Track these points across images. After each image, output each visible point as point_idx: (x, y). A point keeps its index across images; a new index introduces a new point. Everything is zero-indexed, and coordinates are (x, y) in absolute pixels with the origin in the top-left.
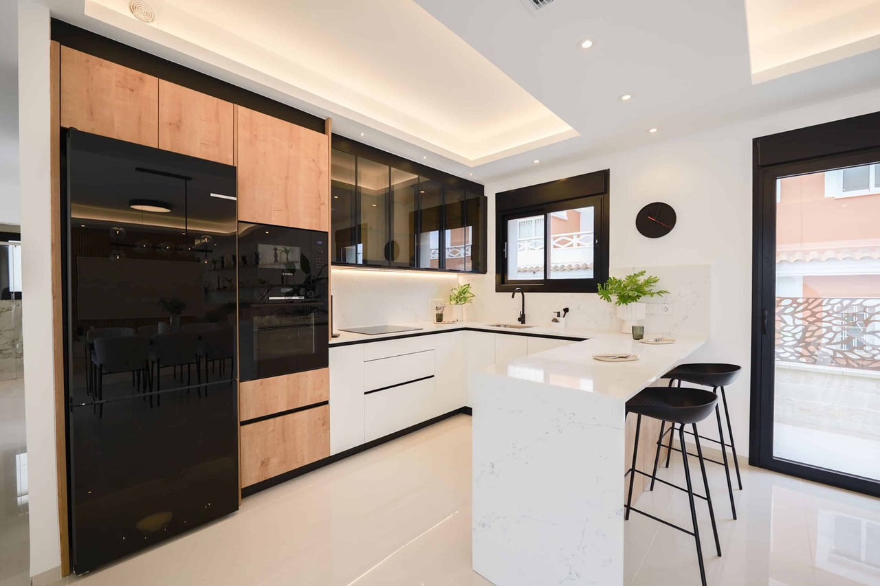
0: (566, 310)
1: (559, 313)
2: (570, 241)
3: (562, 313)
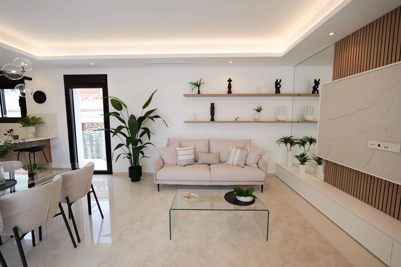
0: (11, 130)
2: (88, 98)
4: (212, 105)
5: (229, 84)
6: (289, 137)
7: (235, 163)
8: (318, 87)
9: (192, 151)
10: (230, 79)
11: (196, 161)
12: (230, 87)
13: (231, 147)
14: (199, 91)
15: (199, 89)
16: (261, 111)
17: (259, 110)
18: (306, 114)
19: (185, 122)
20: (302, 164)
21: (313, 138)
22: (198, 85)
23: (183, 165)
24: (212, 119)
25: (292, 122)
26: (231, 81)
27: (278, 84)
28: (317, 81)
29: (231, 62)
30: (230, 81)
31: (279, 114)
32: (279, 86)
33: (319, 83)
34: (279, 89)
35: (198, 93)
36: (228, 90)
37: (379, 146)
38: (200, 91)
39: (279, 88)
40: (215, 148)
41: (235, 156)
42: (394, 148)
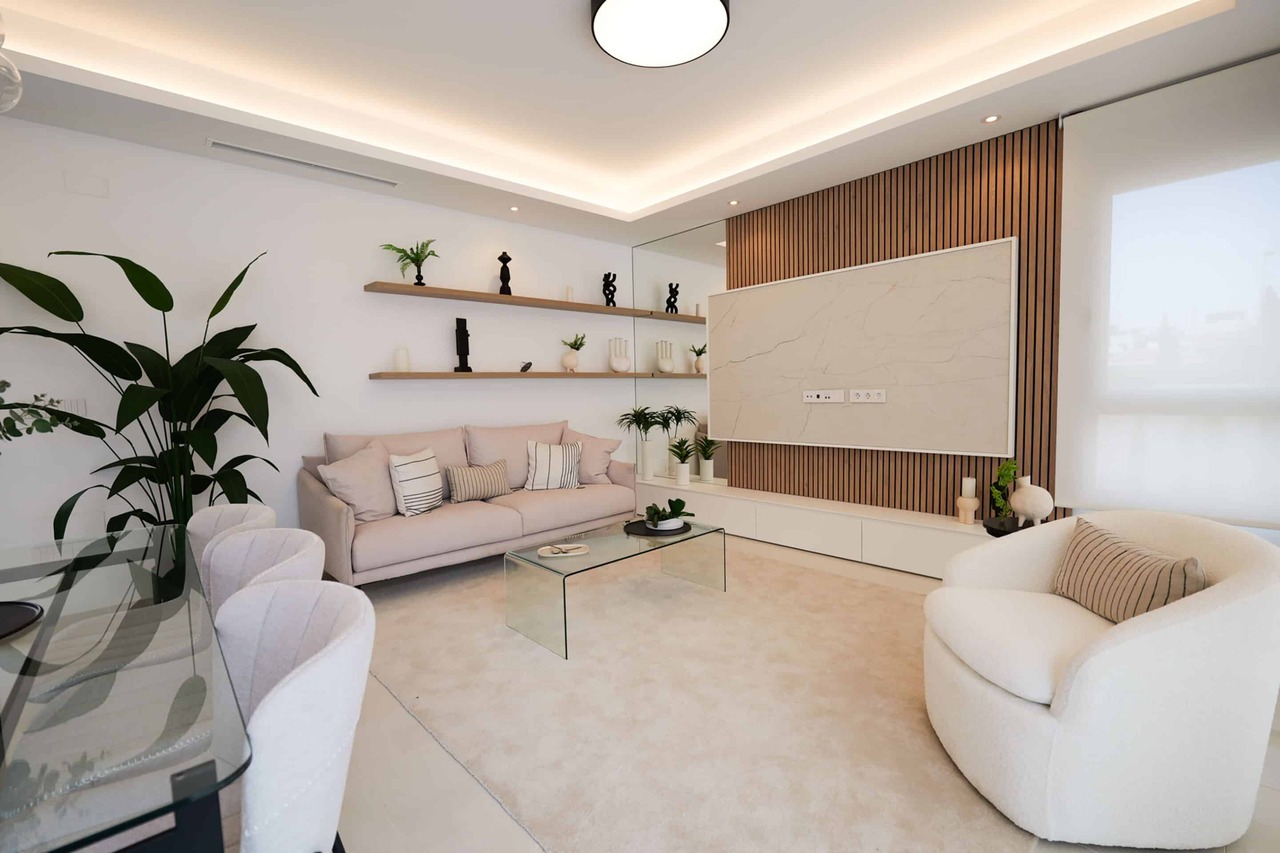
4: (461, 325)
5: (502, 268)
6: (643, 411)
7: (555, 483)
8: (676, 300)
9: (432, 466)
10: (504, 253)
11: (447, 497)
12: (505, 275)
13: (531, 444)
14: (419, 277)
15: (419, 272)
16: (582, 349)
17: (576, 346)
18: (662, 357)
19: (372, 377)
20: (683, 462)
21: (681, 408)
22: (417, 258)
23: (423, 507)
24: (463, 367)
25: (636, 376)
26: (509, 259)
27: (608, 283)
28: (674, 287)
29: (514, 209)
30: (505, 259)
31: (616, 355)
32: (611, 288)
33: (677, 293)
34: (613, 296)
35: (415, 284)
36: (501, 284)
37: (818, 396)
38: (422, 278)
39: (612, 293)
40: (486, 452)
41: (551, 465)
42: (837, 396)
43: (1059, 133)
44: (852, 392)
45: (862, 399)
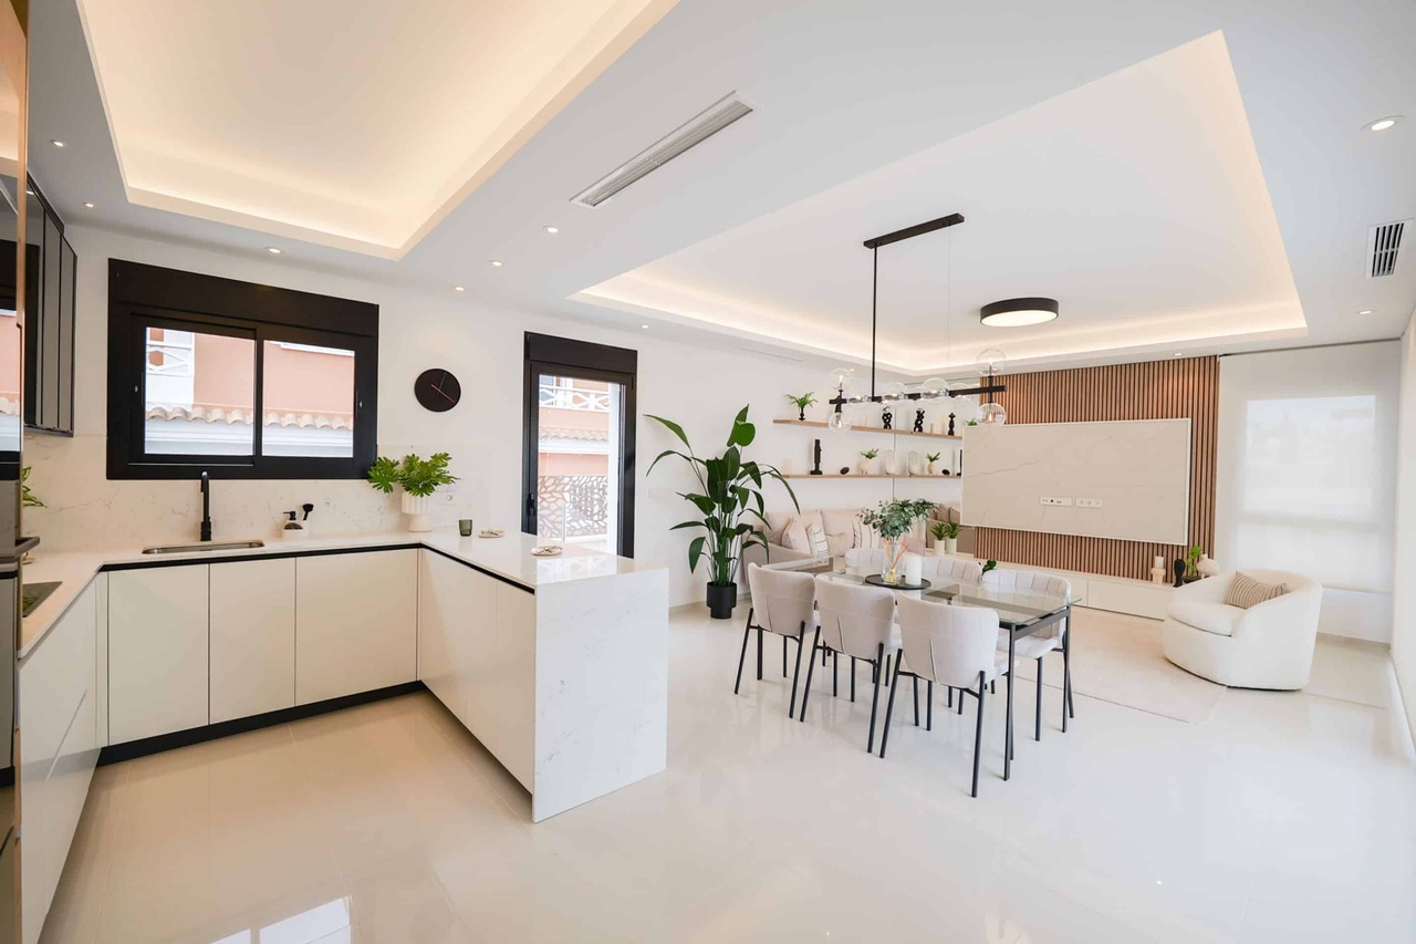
0: (308, 508)
1: (293, 515)
3: (300, 513)
4: (817, 444)
8: (922, 423)
13: (856, 523)
15: (802, 410)
16: (874, 458)
17: (870, 456)
18: (912, 463)
22: (802, 403)
24: (815, 471)
25: (895, 476)
27: (887, 412)
28: (921, 413)
31: (889, 462)
32: (888, 416)
35: (799, 418)
37: (1052, 501)
38: (803, 415)
39: (889, 419)
42: (1066, 502)
43: (1216, 365)
44: (1078, 500)
45: (1085, 505)
